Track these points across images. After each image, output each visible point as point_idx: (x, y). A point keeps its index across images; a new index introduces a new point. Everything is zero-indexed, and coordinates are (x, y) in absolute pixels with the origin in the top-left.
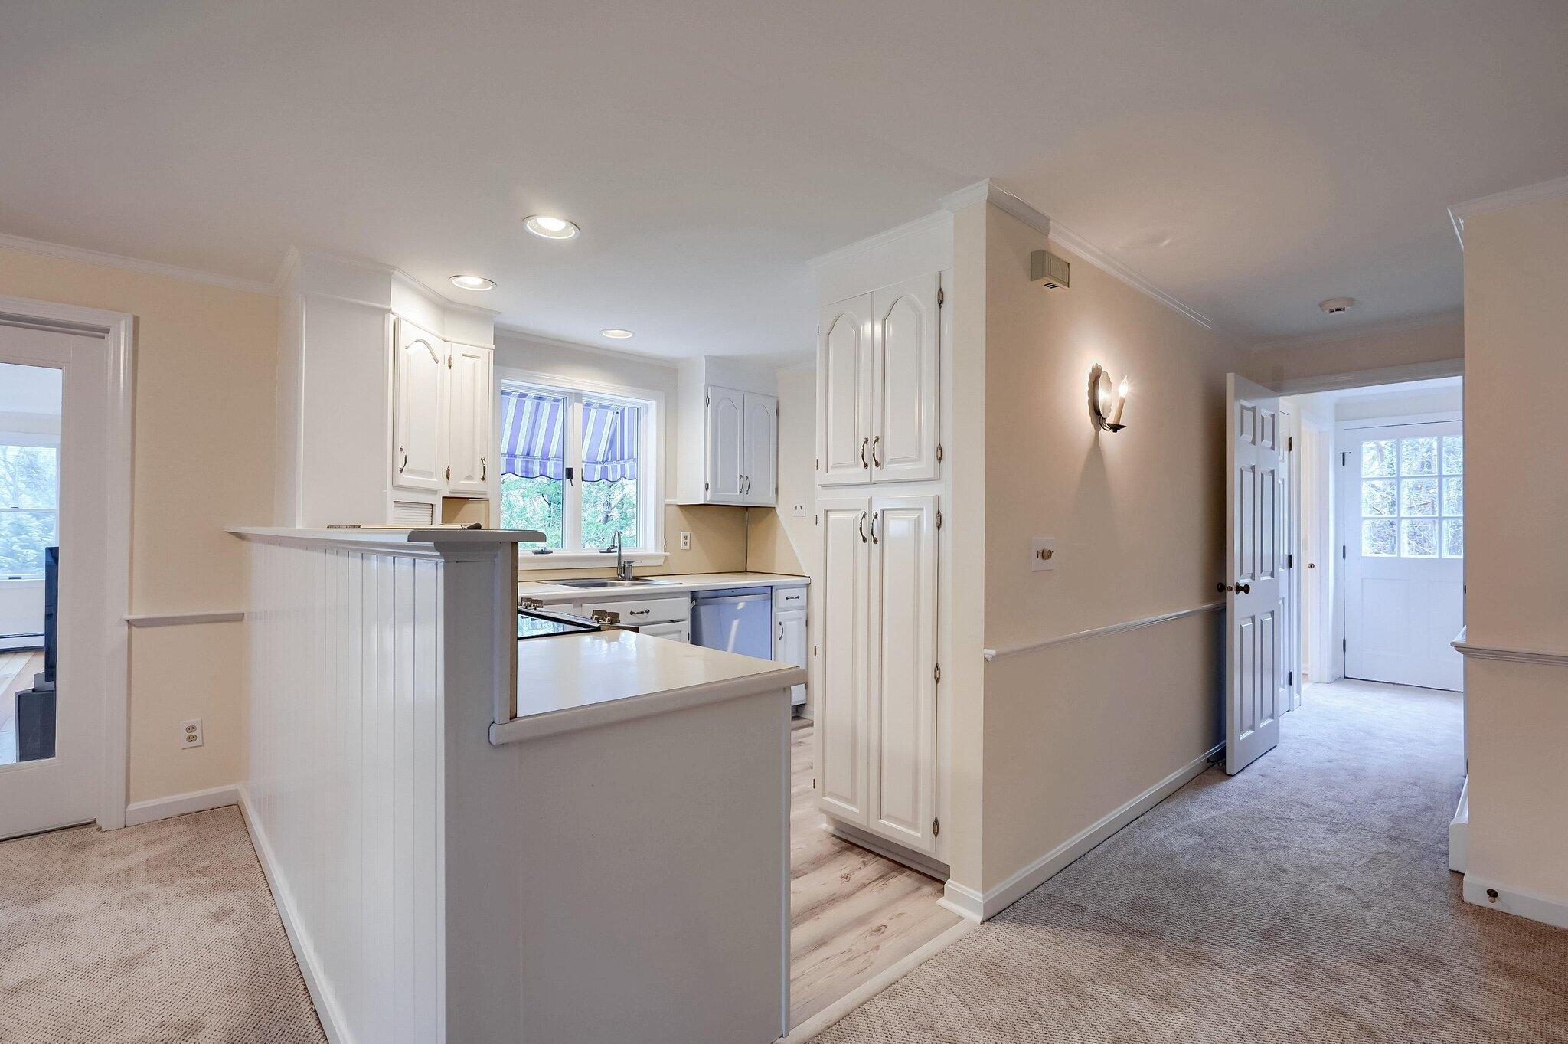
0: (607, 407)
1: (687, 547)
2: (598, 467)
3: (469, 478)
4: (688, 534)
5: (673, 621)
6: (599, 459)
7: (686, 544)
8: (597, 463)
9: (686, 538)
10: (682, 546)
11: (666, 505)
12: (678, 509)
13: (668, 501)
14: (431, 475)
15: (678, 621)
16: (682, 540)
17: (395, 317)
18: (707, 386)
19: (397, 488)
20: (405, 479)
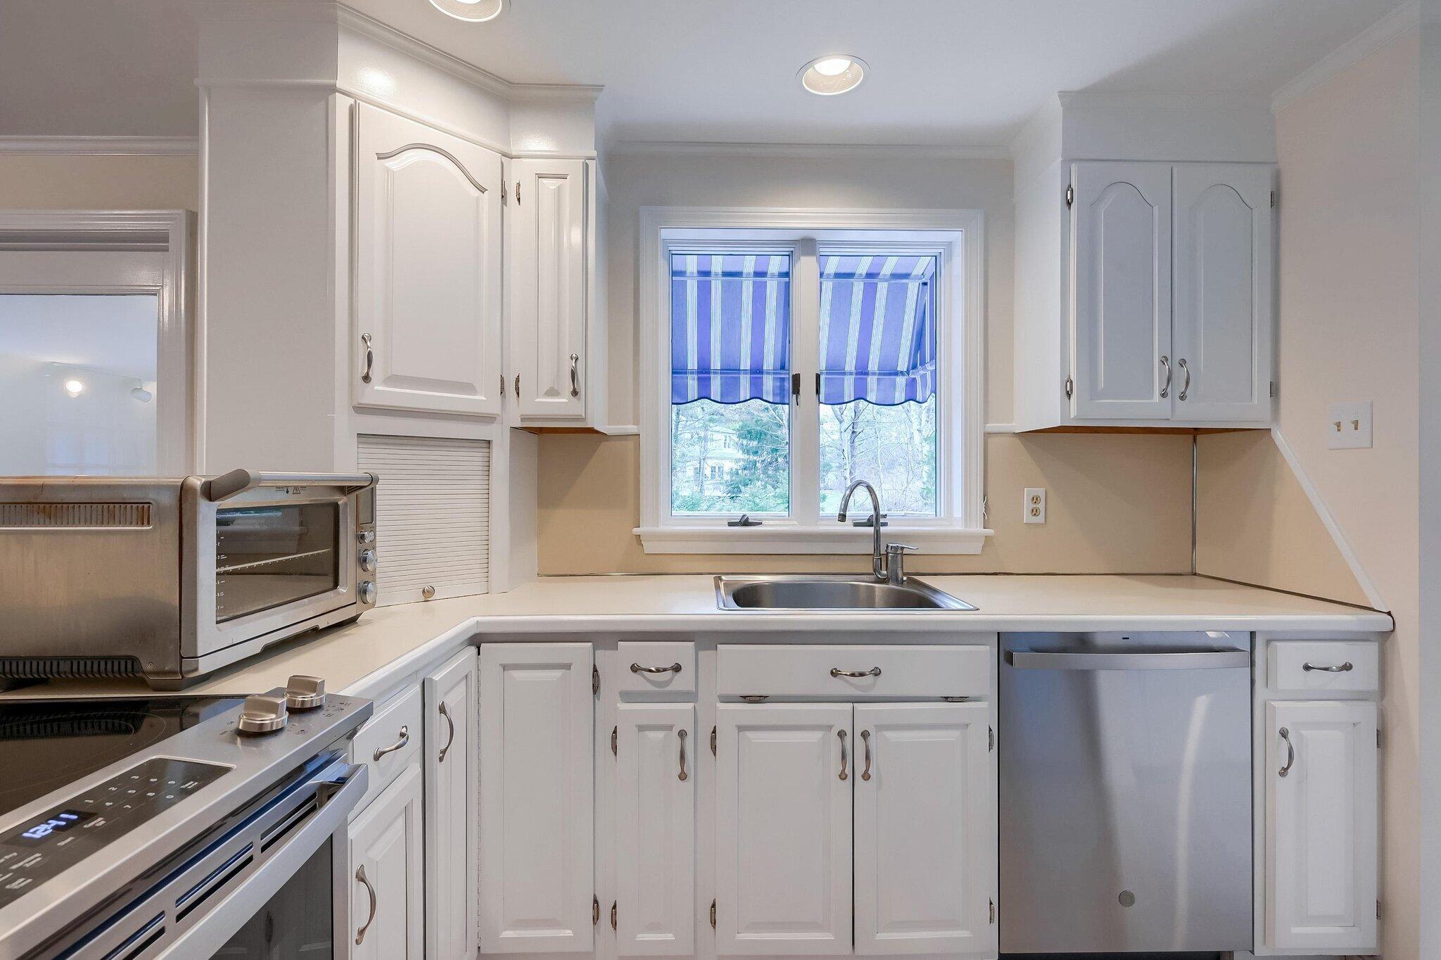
0: (907, 276)
1: (1040, 519)
2: (901, 381)
3: (552, 392)
4: (1040, 492)
5: (946, 699)
6: (903, 365)
7: (1035, 512)
8: (897, 374)
9: (1035, 500)
10: (1027, 517)
11: (987, 435)
12: (1016, 441)
13: (993, 426)
14: (468, 388)
15: (962, 699)
16: (1027, 506)
17: (351, 101)
18: (1067, 161)
19: (361, 409)
20: (379, 392)
